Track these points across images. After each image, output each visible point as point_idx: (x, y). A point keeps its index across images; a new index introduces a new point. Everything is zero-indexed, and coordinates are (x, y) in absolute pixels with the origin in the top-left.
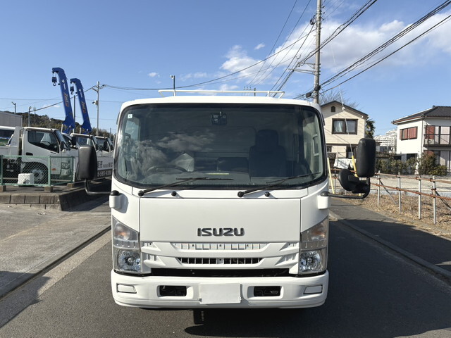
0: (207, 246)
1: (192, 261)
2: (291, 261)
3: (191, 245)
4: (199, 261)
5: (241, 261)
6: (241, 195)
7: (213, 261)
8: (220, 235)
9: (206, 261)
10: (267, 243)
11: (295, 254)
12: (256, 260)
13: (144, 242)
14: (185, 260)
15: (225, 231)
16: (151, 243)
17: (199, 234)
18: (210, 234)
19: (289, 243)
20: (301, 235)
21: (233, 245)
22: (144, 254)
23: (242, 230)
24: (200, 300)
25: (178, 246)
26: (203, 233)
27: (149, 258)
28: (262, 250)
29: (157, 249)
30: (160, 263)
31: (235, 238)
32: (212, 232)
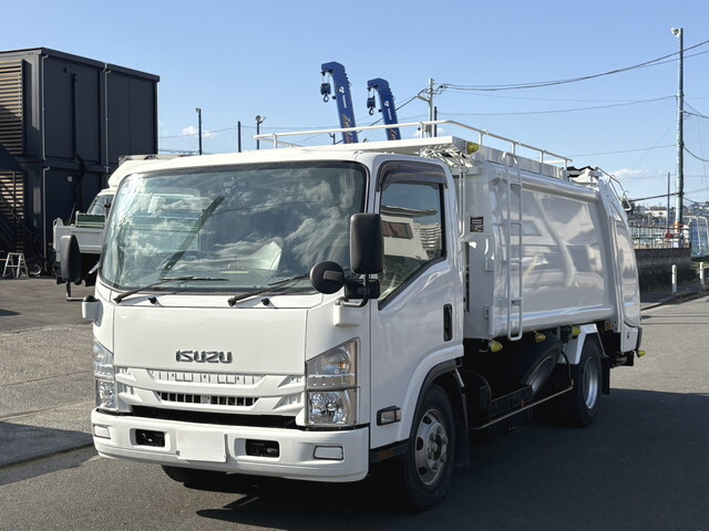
0: (188, 376)
1: (172, 397)
2: (295, 405)
3: (170, 373)
4: (180, 398)
5: (232, 400)
6: (232, 303)
7: (197, 399)
8: (203, 361)
9: (189, 398)
10: (262, 375)
11: (300, 394)
12: (249, 401)
13: (119, 367)
14: (165, 396)
15: (208, 356)
16: (126, 368)
17: (178, 359)
18: (191, 360)
19: (291, 377)
20: (306, 365)
21: (220, 376)
22: (119, 384)
23: (229, 354)
24: (178, 453)
25: (156, 373)
26: (183, 358)
27: (126, 391)
28: (256, 385)
29: (132, 378)
30: (138, 398)
31: (220, 367)
32: (192, 356)
